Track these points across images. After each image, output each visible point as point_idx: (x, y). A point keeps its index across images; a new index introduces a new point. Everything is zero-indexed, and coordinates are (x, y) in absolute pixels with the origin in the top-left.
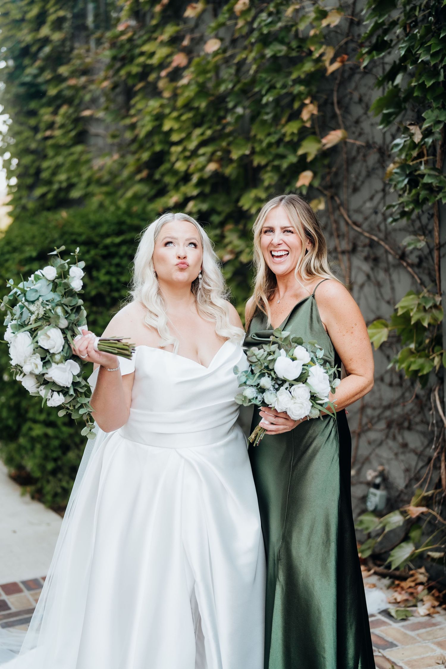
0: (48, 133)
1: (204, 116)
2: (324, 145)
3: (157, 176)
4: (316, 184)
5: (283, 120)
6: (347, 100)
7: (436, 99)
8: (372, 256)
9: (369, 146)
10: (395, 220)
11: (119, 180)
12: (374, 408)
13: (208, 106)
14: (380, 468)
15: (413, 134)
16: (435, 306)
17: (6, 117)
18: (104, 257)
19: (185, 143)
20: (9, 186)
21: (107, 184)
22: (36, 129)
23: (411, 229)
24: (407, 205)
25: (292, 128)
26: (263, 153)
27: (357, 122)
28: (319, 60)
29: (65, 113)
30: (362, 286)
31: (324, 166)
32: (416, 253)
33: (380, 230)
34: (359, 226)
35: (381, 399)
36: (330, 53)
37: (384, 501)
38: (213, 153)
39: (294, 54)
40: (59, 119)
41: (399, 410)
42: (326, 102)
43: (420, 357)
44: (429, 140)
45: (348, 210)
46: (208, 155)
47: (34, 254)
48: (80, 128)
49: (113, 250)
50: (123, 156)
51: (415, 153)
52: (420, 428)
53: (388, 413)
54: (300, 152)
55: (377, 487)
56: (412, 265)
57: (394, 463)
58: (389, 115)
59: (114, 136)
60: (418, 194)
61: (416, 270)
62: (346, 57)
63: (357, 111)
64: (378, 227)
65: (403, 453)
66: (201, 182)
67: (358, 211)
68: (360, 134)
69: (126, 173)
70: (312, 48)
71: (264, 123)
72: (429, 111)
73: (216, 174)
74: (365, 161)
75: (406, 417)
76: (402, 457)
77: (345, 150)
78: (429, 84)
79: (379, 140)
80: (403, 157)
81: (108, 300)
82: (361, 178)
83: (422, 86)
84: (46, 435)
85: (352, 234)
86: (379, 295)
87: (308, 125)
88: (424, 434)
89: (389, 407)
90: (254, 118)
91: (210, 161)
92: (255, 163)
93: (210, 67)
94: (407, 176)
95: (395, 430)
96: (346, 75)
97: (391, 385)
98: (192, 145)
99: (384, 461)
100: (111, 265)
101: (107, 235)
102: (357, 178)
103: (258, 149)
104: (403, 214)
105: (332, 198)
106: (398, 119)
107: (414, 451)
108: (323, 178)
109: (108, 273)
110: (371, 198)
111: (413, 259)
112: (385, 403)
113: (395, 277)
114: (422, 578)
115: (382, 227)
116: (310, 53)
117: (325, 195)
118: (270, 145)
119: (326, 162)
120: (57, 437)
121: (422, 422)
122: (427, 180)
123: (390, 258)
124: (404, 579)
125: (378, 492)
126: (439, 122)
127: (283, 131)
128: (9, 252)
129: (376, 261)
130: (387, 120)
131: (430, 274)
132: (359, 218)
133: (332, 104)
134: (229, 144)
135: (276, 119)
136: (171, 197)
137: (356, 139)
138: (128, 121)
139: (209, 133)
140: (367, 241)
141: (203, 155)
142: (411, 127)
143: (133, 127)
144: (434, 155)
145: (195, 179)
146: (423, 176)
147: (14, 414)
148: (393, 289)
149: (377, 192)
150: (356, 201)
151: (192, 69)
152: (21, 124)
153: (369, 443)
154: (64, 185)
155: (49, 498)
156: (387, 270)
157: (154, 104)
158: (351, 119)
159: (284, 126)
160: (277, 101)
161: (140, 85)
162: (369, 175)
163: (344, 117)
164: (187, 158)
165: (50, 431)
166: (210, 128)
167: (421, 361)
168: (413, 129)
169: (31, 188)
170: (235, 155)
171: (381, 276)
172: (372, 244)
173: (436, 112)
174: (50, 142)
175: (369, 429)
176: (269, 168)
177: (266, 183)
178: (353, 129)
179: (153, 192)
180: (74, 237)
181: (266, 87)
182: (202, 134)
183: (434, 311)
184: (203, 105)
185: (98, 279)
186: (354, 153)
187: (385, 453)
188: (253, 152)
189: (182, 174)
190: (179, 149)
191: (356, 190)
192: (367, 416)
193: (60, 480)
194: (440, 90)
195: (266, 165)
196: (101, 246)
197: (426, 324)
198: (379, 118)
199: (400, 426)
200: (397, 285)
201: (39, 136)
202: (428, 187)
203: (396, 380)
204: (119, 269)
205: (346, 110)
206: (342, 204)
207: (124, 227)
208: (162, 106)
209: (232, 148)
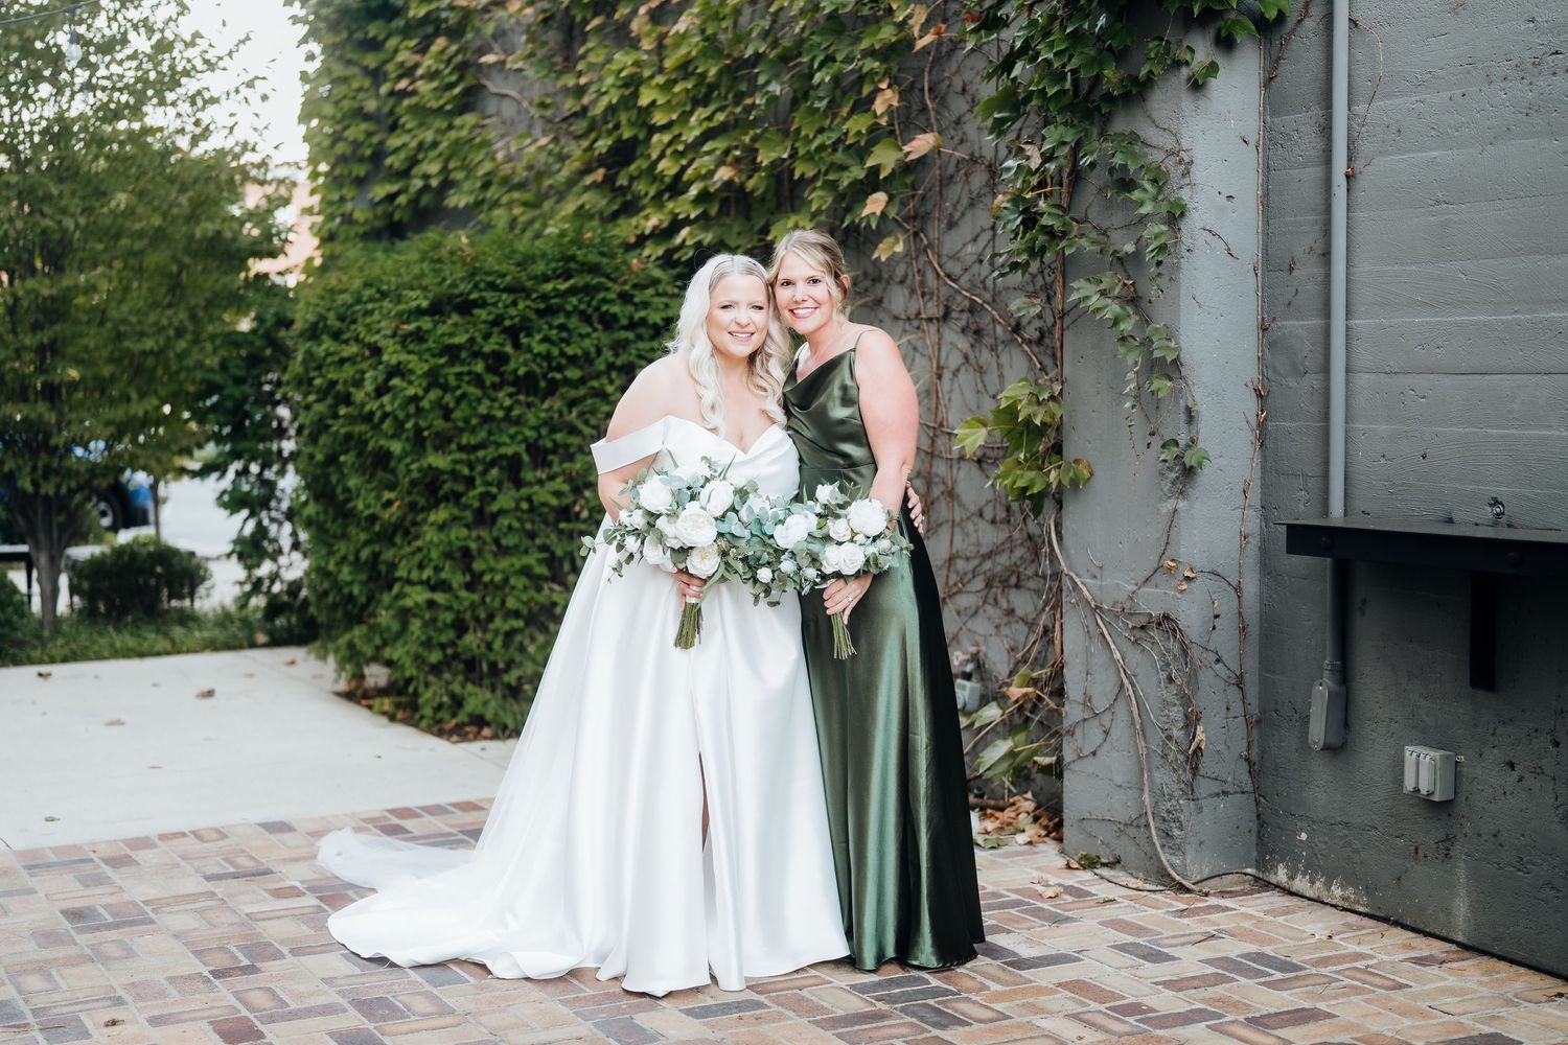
0: (403, 84)
1: (712, 87)
2: (908, 153)
3: (622, 181)
4: (892, 213)
5: (845, 111)
6: (943, 87)
7: (1061, 111)
8: (973, 327)
9: (974, 160)
10: (1002, 275)
11: (547, 183)
12: (968, 559)
13: (720, 73)
14: (973, 649)
15: (1028, 158)
16: (1052, 398)
17: (315, 47)
18: (540, 313)
19: (676, 130)
20: (314, 175)
21: (521, 186)
22: (377, 75)
23: (1030, 288)
24: (1019, 255)
25: (858, 125)
26: (809, 157)
27: (958, 122)
28: (903, 25)
29: (442, 51)
30: (956, 372)
31: (906, 186)
32: (1037, 324)
33: (985, 288)
34: (954, 281)
35: (978, 544)
36: (920, 15)
37: (977, 696)
38: (727, 152)
39: (866, 11)
40: (428, 62)
41: (1003, 559)
42: (912, 86)
43: (1029, 469)
44: (1052, 167)
45: (939, 256)
46: (718, 153)
47: (425, 304)
48: (469, 81)
49: (554, 301)
50: (556, 140)
51: (1034, 181)
52: (1032, 584)
53: (988, 565)
54: (870, 163)
55: (967, 676)
56: (1029, 342)
57: (995, 640)
58: (1002, 121)
59: (543, 105)
60: (1034, 240)
61: (1036, 349)
62: (944, 27)
63: (959, 105)
64: (983, 282)
65: (1008, 624)
66: (703, 197)
67: (954, 257)
68: (962, 142)
69: (565, 173)
70: (894, 6)
71: (813, 111)
72: (1052, 127)
73: (728, 184)
74: (967, 182)
75: (1013, 569)
76: (1005, 630)
77: (938, 162)
78: (1051, 92)
79: (989, 154)
80: (1019, 184)
81: (543, 384)
82: (960, 208)
83: (1042, 92)
84: (431, 604)
85: (944, 290)
86: (980, 386)
87: (883, 122)
88: (1038, 592)
89: (989, 555)
90: (795, 102)
91: (721, 163)
92: (797, 176)
93: (727, 10)
94: (1021, 213)
95: (997, 590)
96: (944, 49)
97: (993, 522)
98: (690, 136)
99: (980, 639)
100: (551, 327)
101: (546, 279)
102: (955, 206)
103: (801, 152)
104: (1015, 266)
105: (916, 234)
106: (1018, 125)
107: (1023, 620)
108: (904, 204)
109: (545, 340)
110: (975, 240)
111: (1031, 332)
112: (984, 550)
113: (1004, 358)
114: (1029, 805)
115: (989, 283)
116: (890, 11)
117: (907, 231)
118: (821, 148)
119: (909, 180)
120: (449, 608)
121: (1036, 574)
122: (1045, 221)
123: (999, 329)
124: (1002, 810)
125: (968, 684)
126: (1064, 143)
127: (845, 128)
128: (371, 300)
129: (978, 332)
130: (999, 128)
131: (1054, 355)
132: (955, 268)
133: (922, 90)
134: (755, 139)
135: (833, 106)
136: (647, 218)
137: (955, 149)
138: (569, 81)
139: (721, 117)
140: (966, 303)
141: (709, 153)
142: (1027, 147)
143: (580, 91)
144: (1061, 185)
145: (693, 191)
146: (1042, 215)
147: (363, 577)
148: (1001, 376)
149: (983, 230)
150: (952, 242)
151: (695, 10)
152: (349, 62)
153: (959, 613)
154: (434, 183)
155: (428, 711)
156: (993, 349)
157: (623, 59)
158: (949, 117)
159: (846, 119)
160: (837, 79)
161: (596, 22)
162: (972, 205)
163: (938, 112)
164: (681, 154)
165: (440, 598)
166: (721, 109)
167: (1032, 474)
168: (1030, 150)
169: (361, 182)
170: (765, 158)
171: (985, 357)
172: (973, 309)
173: (1061, 129)
174: (406, 102)
175: (959, 592)
176: (819, 184)
177: (814, 208)
178: (952, 132)
179: (615, 207)
180: (489, 279)
181: (821, 57)
182: (710, 118)
183: (1051, 404)
184: (713, 72)
185: (529, 349)
186: (951, 169)
187: (981, 626)
188: (794, 155)
189: (667, 180)
190: (666, 138)
191: (952, 225)
192: (957, 572)
193: (448, 683)
194: (1066, 100)
195: (815, 177)
196: (534, 296)
197: (1037, 422)
198: (989, 122)
199: (1005, 584)
200: (1007, 371)
201: (384, 89)
202: (1049, 231)
203: (1002, 514)
204: (564, 335)
205: (942, 102)
206: (930, 245)
207: (573, 265)
208: (637, 63)
209: (757, 145)
